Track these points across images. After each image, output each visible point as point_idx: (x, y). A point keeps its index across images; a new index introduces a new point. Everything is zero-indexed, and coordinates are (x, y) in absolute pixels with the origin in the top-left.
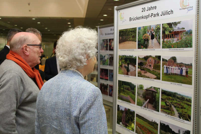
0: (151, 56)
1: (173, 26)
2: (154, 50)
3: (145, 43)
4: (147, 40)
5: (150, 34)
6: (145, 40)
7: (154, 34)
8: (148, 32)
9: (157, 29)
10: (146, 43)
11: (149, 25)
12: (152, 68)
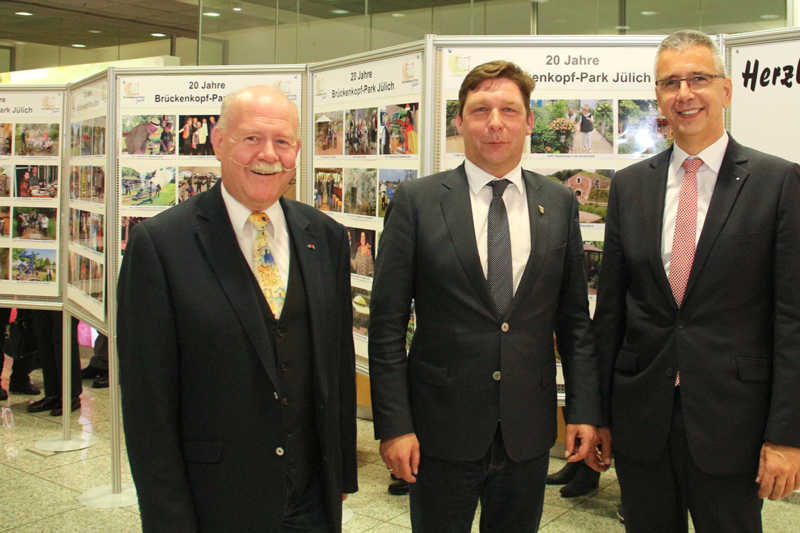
0: (580, 170)
1: (650, 106)
2: (593, 156)
3: (558, 139)
4: (568, 133)
5: (577, 120)
6: (558, 133)
7: (592, 119)
8: (570, 115)
9: (603, 110)
10: (563, 141)
11: (574, 98)
12: (587, 197)
